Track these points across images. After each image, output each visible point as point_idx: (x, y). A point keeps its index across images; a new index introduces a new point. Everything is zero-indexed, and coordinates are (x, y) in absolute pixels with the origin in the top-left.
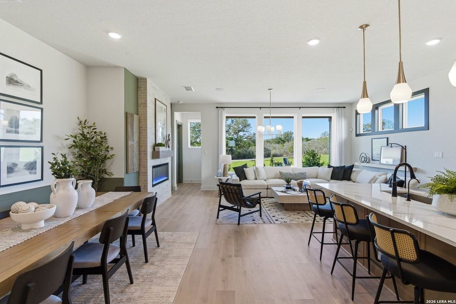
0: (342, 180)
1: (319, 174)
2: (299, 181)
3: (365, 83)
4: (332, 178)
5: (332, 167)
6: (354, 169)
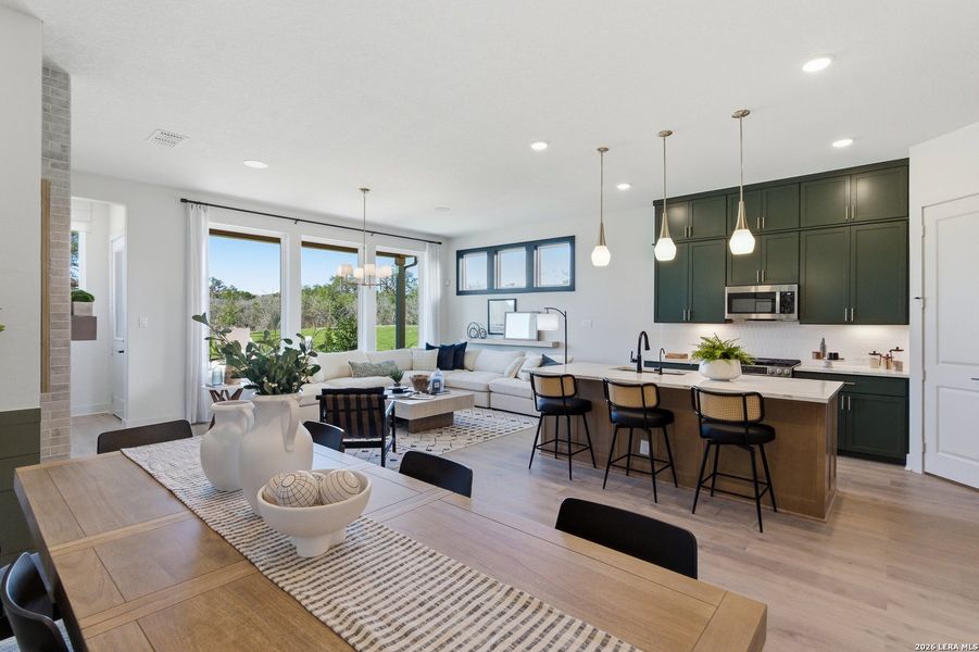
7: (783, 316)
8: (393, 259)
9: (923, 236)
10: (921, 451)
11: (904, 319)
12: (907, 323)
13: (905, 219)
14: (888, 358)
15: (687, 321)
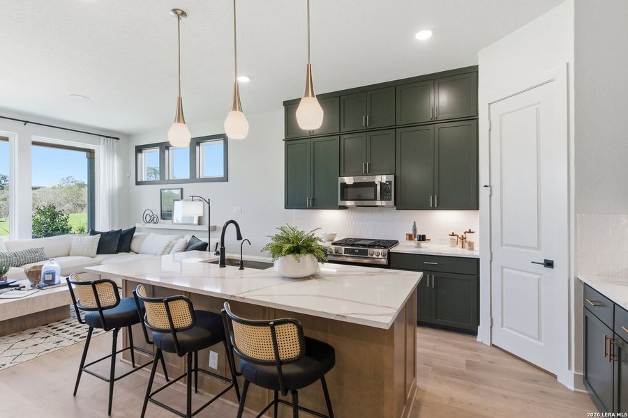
0: (117, 252)
1: (72, 247)
2: (29, 266)
3: (180, 100)
4: (98, 252)
5: (98, 233)
6: (135, 234)
7: (384, 203)
8: (85, 153)
9: (490, 130)
10: (490, 325)
11: (476, 207)
12: (477, 209)
13: (475, 118)
14: (463, 238)
15: (310, 208)
